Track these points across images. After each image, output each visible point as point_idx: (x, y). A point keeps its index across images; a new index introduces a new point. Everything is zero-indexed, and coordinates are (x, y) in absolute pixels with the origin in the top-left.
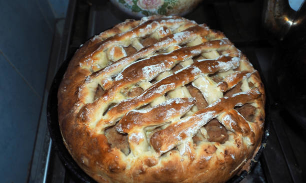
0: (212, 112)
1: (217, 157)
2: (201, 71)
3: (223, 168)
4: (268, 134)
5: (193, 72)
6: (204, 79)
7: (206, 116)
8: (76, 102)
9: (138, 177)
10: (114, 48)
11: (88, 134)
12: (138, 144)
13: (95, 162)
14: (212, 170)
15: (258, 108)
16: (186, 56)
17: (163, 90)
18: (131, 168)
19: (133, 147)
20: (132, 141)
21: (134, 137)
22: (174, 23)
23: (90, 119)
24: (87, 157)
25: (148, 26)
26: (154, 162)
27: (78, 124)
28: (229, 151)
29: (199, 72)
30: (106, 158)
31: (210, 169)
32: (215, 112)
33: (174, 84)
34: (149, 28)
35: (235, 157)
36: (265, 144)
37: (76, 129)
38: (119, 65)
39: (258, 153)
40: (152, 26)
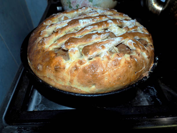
0: (120, 38)
1: (125, 59)
2: (113, 22)
3: (130, 66)
4: (158, 59)
5: (108, 22)
6: (115, 26)
7: (116, 39)
8: (39, 37)
9: (73, 73)
10: (64, 17)
11: (44, 51)
12: (74, 53)
13: (46, 67)
14: (123, 67)
15: (149, 42)
16: (104, 17)
17: (91, 28)
18: (69, 68)
19: (71, 55)
20: (71, 52)
21: (72, 49)
22: (98, 8)
23: (46, 44)
24: (41, 65)
25: (83, 8)
26: (84, 61)
27: (38, 47)
28: (133, 57)
29: (112, 22)
30: (53, 62)
31: (121, 66)
32: (122, 38)
33: (97, 26)
34: (84, 9)
35: (137, 60)
36: (157, 63)
37: (36, 50)
38: (66, 22)
39: (152, 68)
40: (86, 8)
